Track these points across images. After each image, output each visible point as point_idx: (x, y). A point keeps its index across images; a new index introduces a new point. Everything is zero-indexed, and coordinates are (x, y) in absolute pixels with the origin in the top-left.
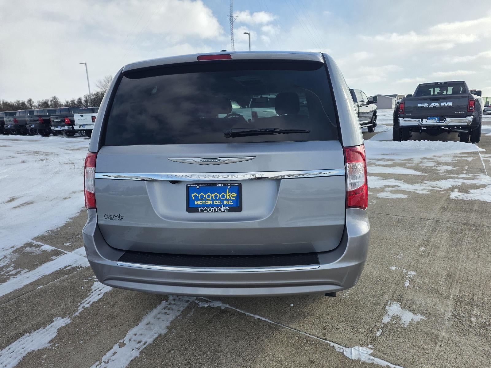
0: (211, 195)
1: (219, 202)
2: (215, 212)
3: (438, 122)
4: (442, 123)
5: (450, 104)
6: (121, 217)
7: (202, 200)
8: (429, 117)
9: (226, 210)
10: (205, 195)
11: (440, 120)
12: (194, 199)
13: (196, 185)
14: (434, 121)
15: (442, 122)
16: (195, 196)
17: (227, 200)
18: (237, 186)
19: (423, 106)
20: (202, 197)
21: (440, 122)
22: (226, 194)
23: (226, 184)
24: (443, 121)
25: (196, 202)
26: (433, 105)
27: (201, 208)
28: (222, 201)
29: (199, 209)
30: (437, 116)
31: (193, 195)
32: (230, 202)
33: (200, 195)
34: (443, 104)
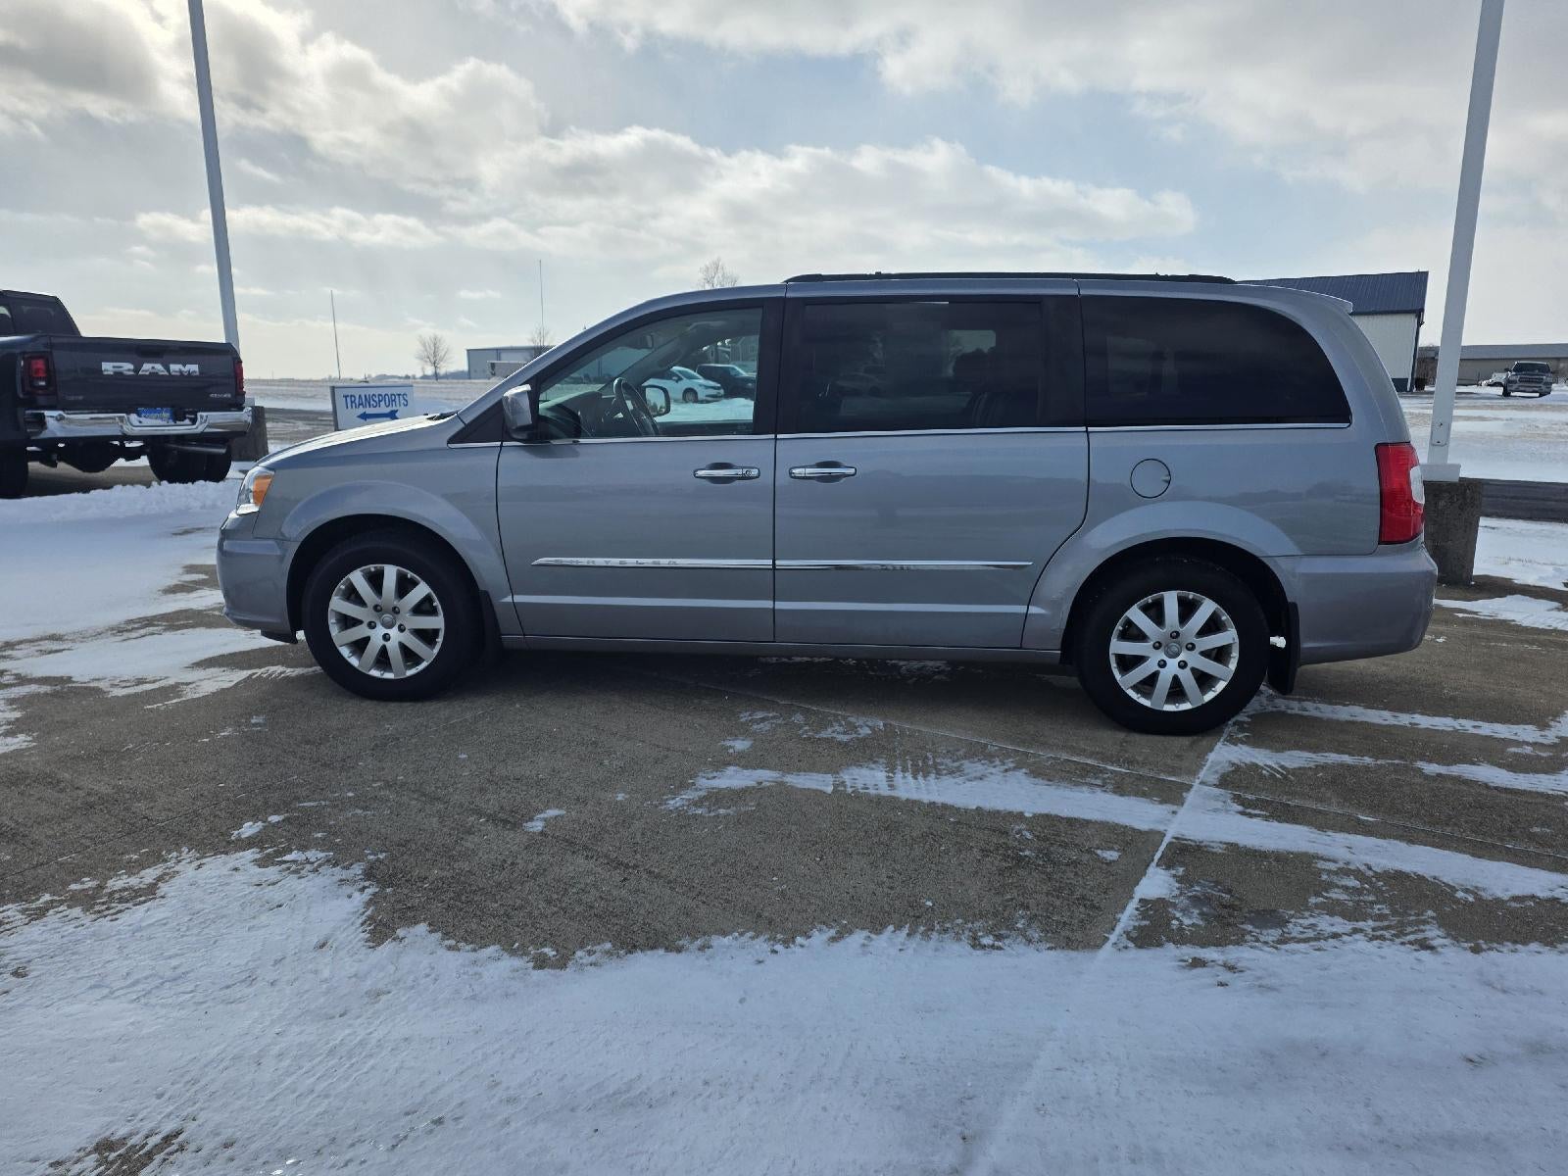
3: (173, 423)
4: (183, 428)
5: (194, 368)
8: (141, 405)
11: (177, 417)
14: (159, 422)
15: (182, 423)
19: (117, 370)
21: (178, 423)
24: (187, 421)
26: (147, 367)
30: (166, 406)
34: (175, 368)
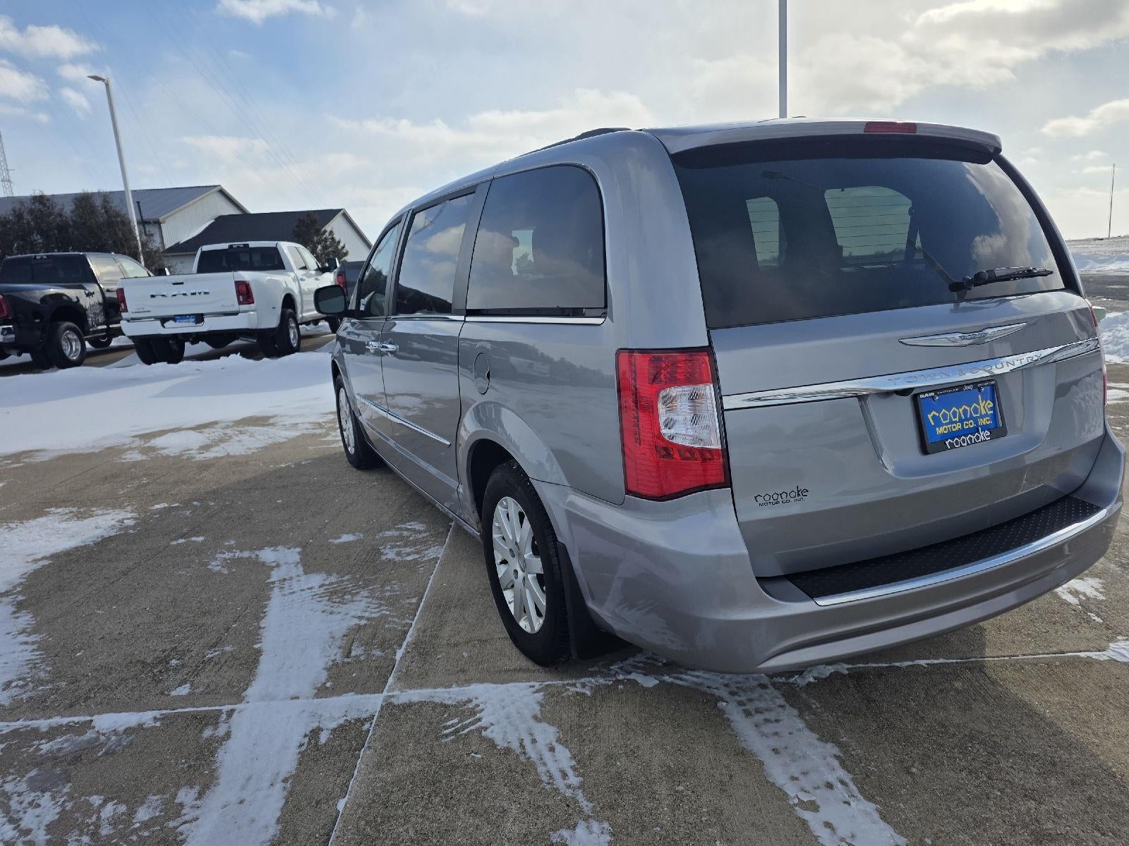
0: (958, 411)
1: (971, 424)
2: (972, 443)
6: (801, 493)
7: (947, 424)
9: (987, 437)
10: (949, 412)
12: (933, 424)
13: (932, 394)
16: (934, 417)
17: (982, 417)
18: (992, 387)
20: (945, 416)
22: (979, 405)
23: (976, 384)
25: (937, 429)
27: (949, 440)
28: (976, 420)
29: (947, 443)
31: (930, 416)
32: (988, 420)
33: (941, 414)
